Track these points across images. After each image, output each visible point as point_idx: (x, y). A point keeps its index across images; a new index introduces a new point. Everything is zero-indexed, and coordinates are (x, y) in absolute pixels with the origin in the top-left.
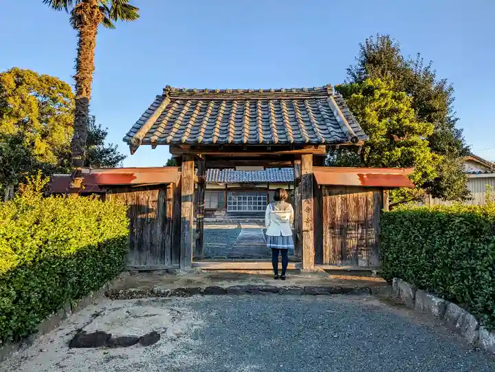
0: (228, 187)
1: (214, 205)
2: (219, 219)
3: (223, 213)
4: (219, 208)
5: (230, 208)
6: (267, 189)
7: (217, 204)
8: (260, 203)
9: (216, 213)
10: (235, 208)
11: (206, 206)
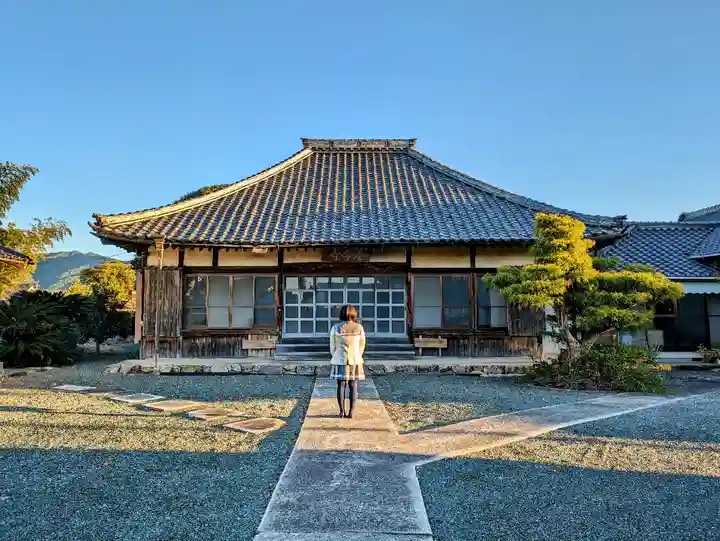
0: (287, 261)
1: (243, 319)
2: (259, 362)
3: (270, 342)
4: (258, 326)
5: (292, 327)
6: (406, 268)
7: (250, 314)
8: (383, 312)
9: (246, 345)
10: (306, 327)
11: (217, 319)
